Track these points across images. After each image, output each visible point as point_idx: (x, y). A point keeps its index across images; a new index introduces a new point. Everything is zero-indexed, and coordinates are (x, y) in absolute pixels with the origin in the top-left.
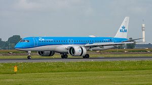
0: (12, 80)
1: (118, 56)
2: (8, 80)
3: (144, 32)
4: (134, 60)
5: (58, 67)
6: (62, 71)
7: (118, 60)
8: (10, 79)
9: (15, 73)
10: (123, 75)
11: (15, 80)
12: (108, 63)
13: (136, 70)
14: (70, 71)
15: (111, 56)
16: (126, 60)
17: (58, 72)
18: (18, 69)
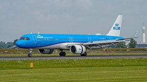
0: (28, 74)
1: (121, 54)
2: (24, 74)
3: (144, 34)
4: (134, 58)
5: (68, 63)
6: (71, 67)
7: (120, 57)
8: (26, 74)
9: (31, 68)
10: (123, 70)
11: (30, 74)
12: (111, 60)
13: (135, 66)
14: (77, 67)
15: (115, 54)
16: (127, 58)
17: (68, 67)
18: (34, 65)
